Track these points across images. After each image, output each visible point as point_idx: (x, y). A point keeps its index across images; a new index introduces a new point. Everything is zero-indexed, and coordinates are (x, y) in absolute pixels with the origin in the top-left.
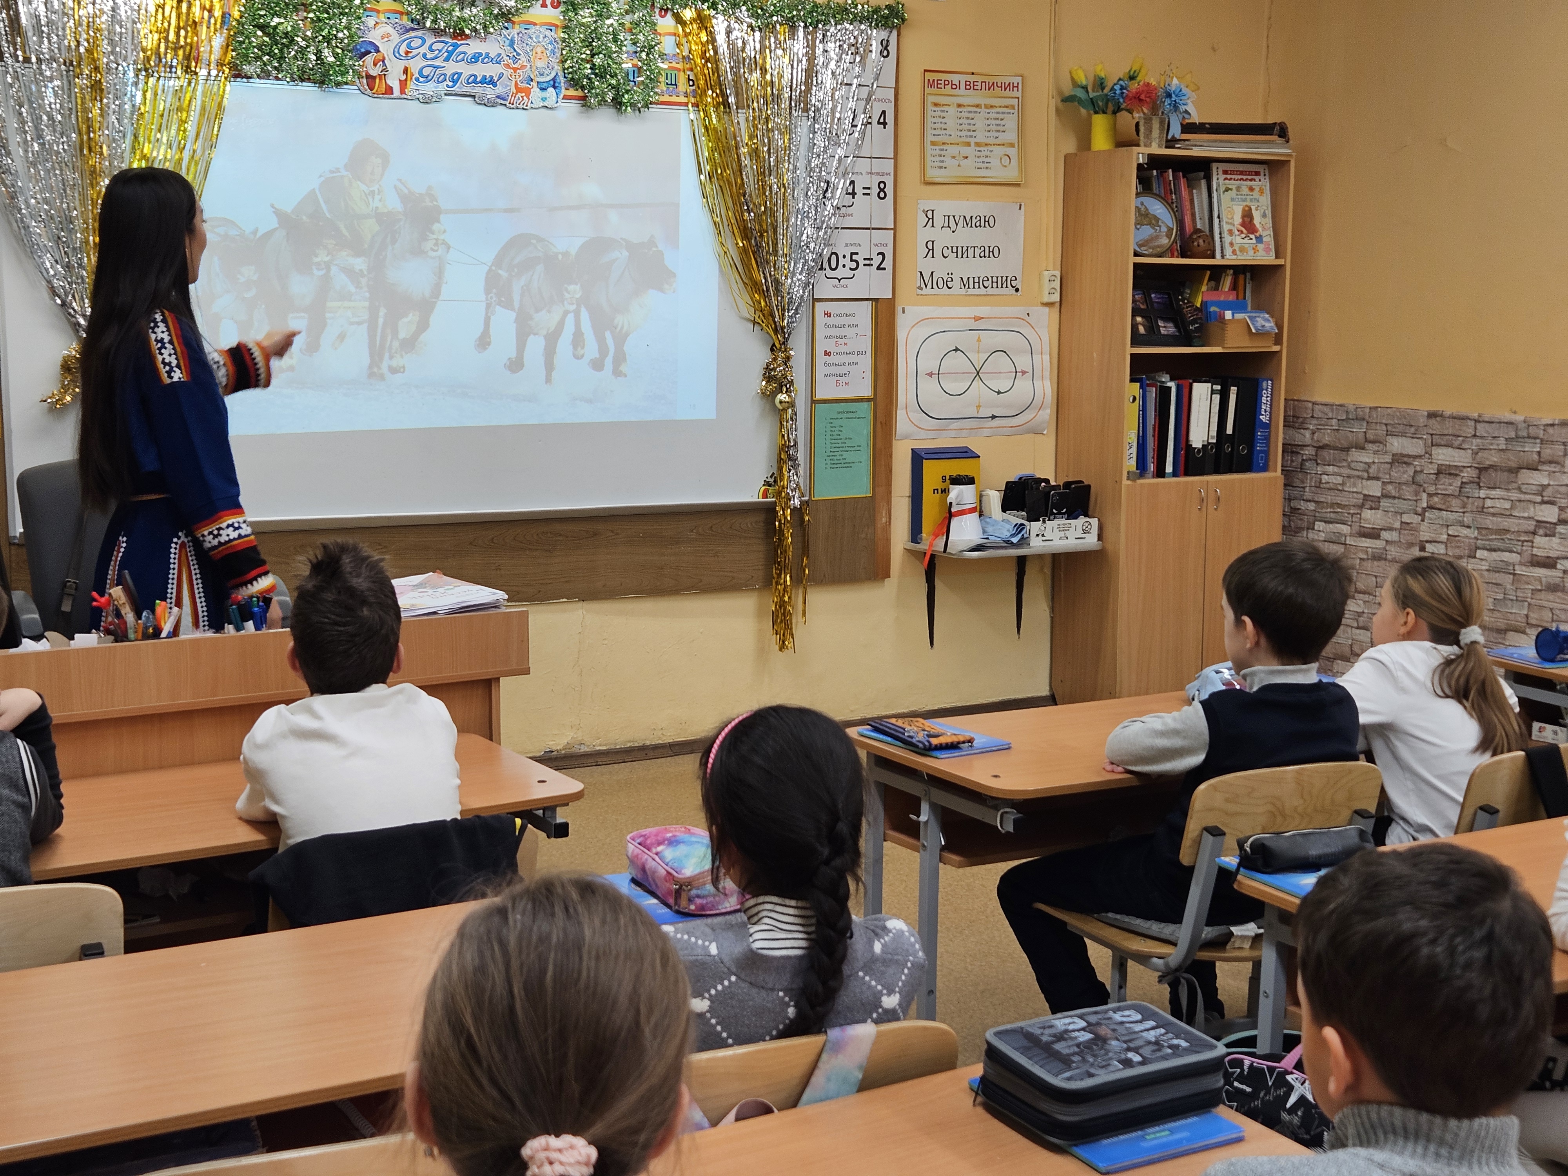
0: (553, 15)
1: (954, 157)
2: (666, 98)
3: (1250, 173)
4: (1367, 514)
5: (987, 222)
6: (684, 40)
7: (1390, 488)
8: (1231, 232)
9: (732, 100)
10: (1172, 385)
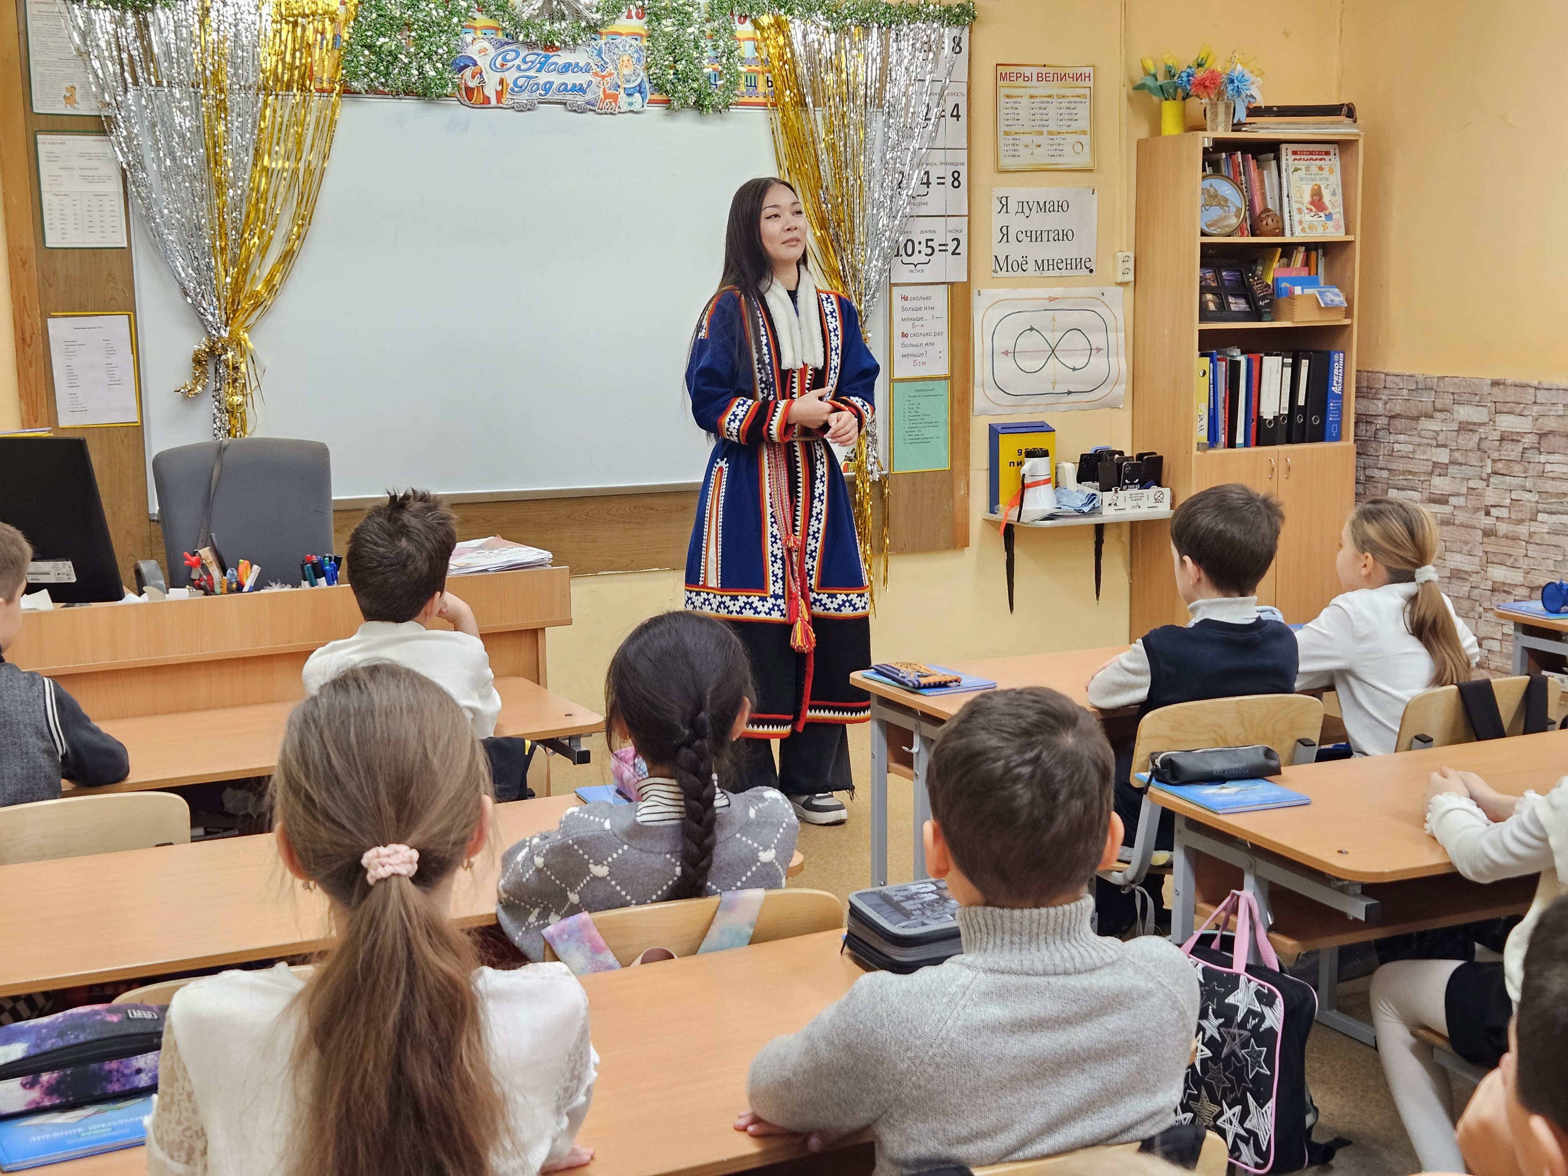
0: (638, 25)
1: (1027, 146)
2: (746, 99)
3: (1320, 153)
4: (1436, 480)
5: (1062, 207)
6: (762, 45)
7: (1457, 455)
8: (1300, 211)
9: (809, 100)
10: (1243, 360)
